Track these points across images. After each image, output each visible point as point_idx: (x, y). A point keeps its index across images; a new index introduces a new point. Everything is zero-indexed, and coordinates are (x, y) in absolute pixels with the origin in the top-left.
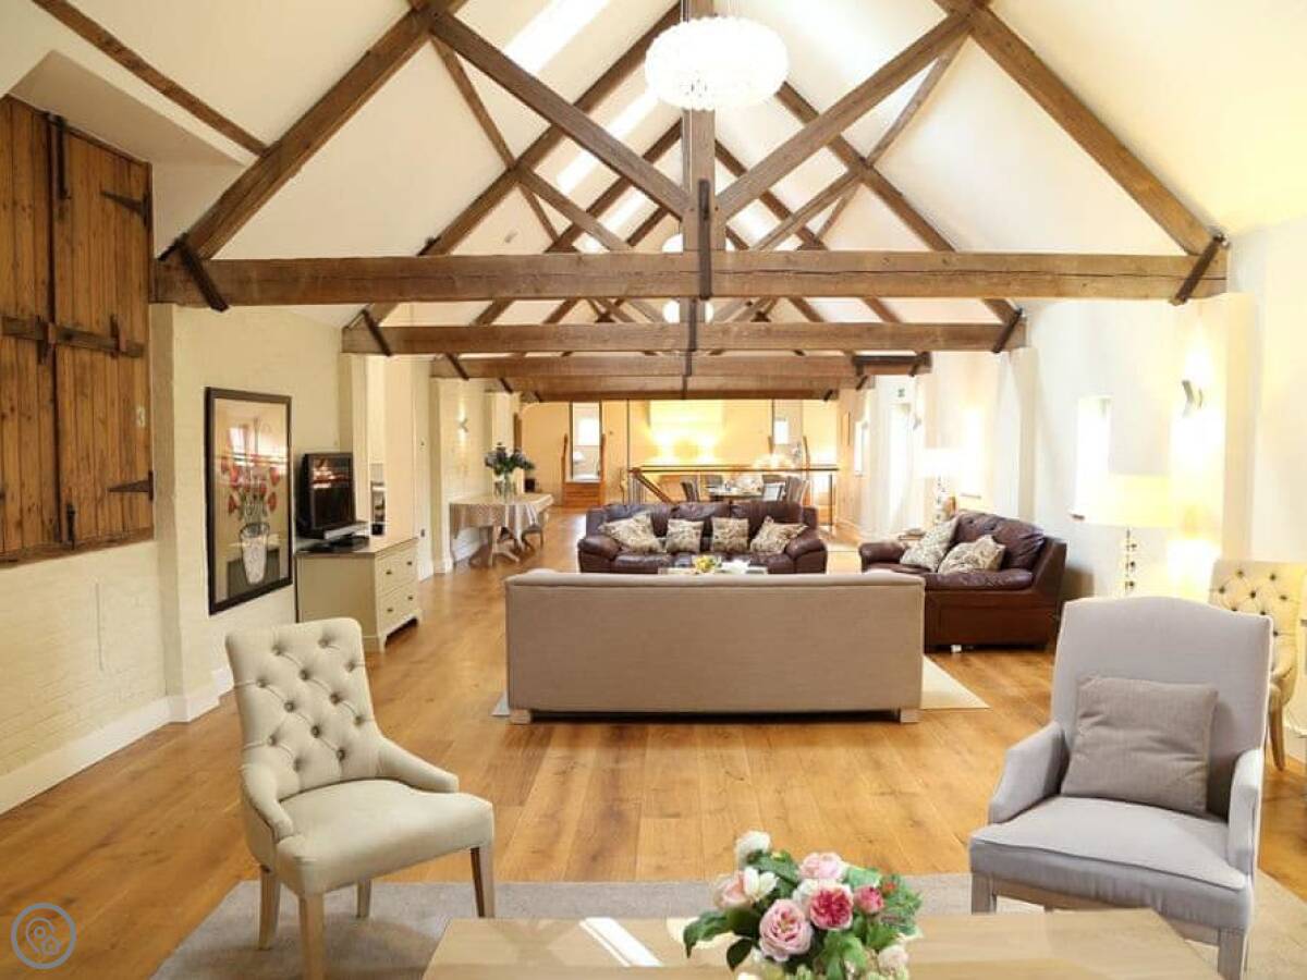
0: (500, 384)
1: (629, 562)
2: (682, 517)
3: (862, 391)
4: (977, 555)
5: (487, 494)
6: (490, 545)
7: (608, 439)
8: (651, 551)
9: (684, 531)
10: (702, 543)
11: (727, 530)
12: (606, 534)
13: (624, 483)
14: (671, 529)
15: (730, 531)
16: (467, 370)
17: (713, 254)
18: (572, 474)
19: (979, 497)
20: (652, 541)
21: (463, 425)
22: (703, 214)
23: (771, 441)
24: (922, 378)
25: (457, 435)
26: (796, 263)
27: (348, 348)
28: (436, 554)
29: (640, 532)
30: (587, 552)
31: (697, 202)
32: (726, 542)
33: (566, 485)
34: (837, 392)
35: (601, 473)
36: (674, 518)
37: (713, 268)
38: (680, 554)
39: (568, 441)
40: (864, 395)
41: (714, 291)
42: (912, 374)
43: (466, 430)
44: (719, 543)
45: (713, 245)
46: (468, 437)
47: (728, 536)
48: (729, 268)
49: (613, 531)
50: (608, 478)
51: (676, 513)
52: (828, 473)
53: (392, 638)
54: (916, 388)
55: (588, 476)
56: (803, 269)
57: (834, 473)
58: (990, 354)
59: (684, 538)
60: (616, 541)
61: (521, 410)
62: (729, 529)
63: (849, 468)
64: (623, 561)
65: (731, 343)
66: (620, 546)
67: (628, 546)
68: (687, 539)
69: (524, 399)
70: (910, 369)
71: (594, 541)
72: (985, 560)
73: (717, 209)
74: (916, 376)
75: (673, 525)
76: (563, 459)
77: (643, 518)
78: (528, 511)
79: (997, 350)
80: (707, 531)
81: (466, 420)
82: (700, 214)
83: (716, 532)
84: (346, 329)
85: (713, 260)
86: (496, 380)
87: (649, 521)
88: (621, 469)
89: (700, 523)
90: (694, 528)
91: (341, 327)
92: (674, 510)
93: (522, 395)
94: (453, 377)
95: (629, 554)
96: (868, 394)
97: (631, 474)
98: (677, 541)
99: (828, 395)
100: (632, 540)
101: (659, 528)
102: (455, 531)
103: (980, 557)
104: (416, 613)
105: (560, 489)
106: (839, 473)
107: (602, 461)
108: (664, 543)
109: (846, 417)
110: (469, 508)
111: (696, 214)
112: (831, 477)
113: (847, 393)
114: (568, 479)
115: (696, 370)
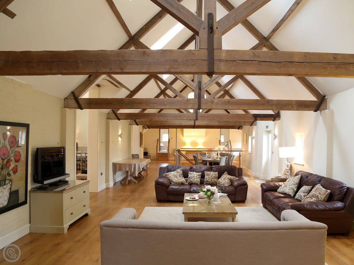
0: (134, 122)
1: (174, 189)
2: (194, 171)
3: (252, 126)
4: (317, 194)
5: (129, 159)
6: (127, 177)
7: (171, 140)
8: (182, 184)
9: (194, 176)
10: (201, 180)
11: (210, 176)
12: (165, 177)
13: (175, 154)
14: (190, 175)
15: (211, 177)
16: (119, 117)
17: (215, 51)
18: (160, 151)
19: (303, 165)
20: (183, 180)
21: (120, 136)
22: (210, 31)
23: (220, 141)
24: (277, 122)
25: (118, 139)
26: (258, 57)
27: (66, 106)
28: (107, 181)
29: (178, 176)
30: (157, 184)
31: (207, 25)
32: (210, 180)
33: (158, 154)
34: (242, 126)
35: (168, 150)
36: (191, 171)
37: (215, 58)
38: (193, 185)
39: (159, 141)
40: (253, 128)
41: (216, 70)
42: (274, 121)
43: (121, 138)
44: (207, 181)
45: (215, 47)
46: (121, 139)
47: (211, 178)
48: (223, 59)
49: (169, 176)
50: (170, 152)
51: (192, 169)
52: (239, 152)
53: (71, 226)
54: (275, 125)
55: (165, 151)
56: (263, 60)
57: (241, 152)
58: (312, 112)
59: (194, 179)
60: (169, 180)
61: (143, 131)
62: (211, 175)
63: (247, 150)
64: (171, 188)
65: (214, 106)
66: (170, 182)
67: (174, 182)
68: (195, 180)
69: (144, 127)
70: (273, 119)
71: (161, 180)
72: (322, 196)
73: (217, 28)
74: (275, 121)
75: (190, 174)
76: (157, 146)
77: (179, 171)
78: (140, 165)
79: (316, 111)
80: (203, 176)
81: (121, 134)
82: (208, 30)
83: (206, 177)
84: (66, 99)
85: (215, 54)
86: (133, 121)
87: (182, 172)
88: (174, 149)
89: (200, 173)
90: (198, 175)
91: (64, 98)
92: (191, 168)
93: (143, 126)
94: (116, 119)
95: (174, 185)
96: (255, 127)
97: (177, 152)
98: (192, 180)
99: (239, 128)
100: (175, 180)
101: (185, 175)
102: (115, 172)
103: (319, 195)
104: (88, 211)
105: (155, 155)
106: (242, 152)
107: (168, 147)
108: (187, 181)
109: (245, 135)
110: (120, 164)
111: (206, 30)
112: (240, 153)
113: (246, 127)
114: (158, 152)
115: (199, 118)
